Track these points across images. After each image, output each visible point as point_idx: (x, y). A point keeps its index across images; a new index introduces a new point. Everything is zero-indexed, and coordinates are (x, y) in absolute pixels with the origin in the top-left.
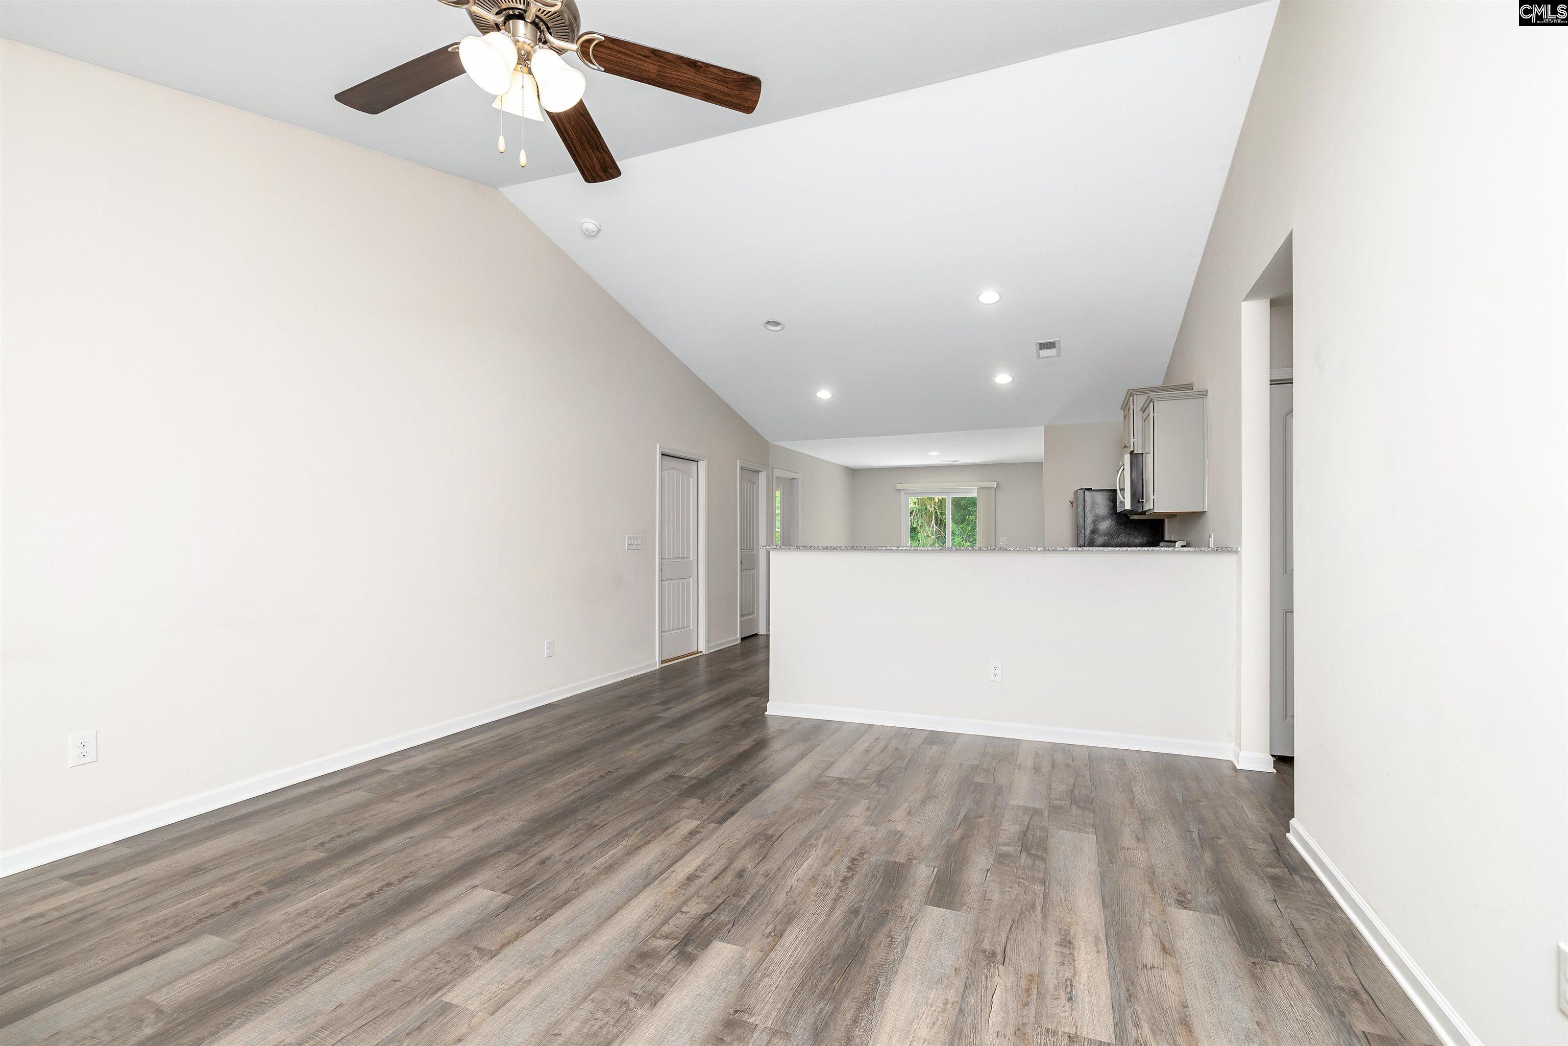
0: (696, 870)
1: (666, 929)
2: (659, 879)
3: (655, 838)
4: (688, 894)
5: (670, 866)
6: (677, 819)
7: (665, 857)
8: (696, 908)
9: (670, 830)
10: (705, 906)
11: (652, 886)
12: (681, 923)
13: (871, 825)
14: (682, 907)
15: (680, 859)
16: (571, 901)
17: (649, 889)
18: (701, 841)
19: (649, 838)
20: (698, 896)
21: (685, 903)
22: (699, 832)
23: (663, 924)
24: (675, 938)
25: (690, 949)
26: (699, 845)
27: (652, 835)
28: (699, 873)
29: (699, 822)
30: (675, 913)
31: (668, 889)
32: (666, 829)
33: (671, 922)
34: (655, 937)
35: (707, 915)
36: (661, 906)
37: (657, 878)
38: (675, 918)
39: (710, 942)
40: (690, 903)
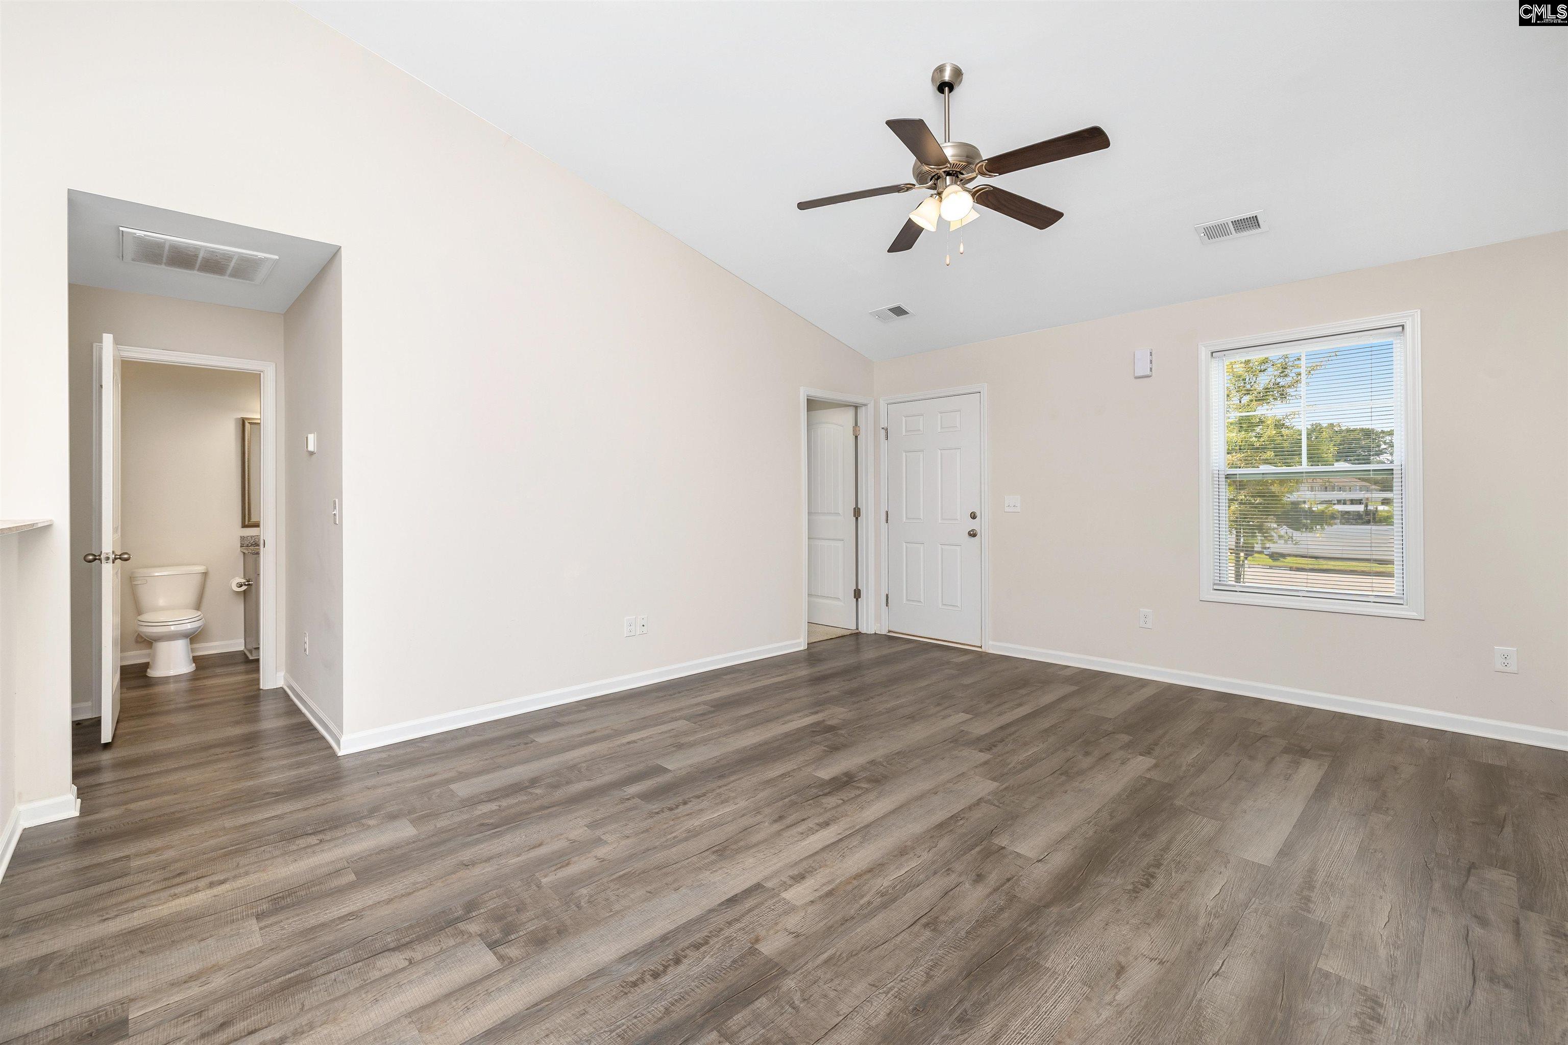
0: (817, 831)
1: (858, 792)
2: (854, 830)
3: (848, 882)
4: (834, 812)
5: (841, 840)
6: (810, 909)
7: (843, 852)
8: (831, 801)
9: (827, 889)
10: (823, 801)
11: (862, 825)
12: (846, 794)
13: (603, 840)
14: (842, 803)
15: (828, 846)
16: (935, 827)
17: (866, 823)
18: (796, 864)
19: (855, 883)
20: (825, 808)
21: (838, 806)
22: (792, 878)
23: (860, 795)
24: (854, 786)
25: (845, 779)
26: (801, 858)
27: (849, 887)
28: (817, 828)
29: (784, 895)
30: (848, 801)
31: (849, 819)
32: (830, 893)
33: (853, 795)
34: (867, 789)
35: (825, 795)
36: (858, 807)
37: (856, 831)
38: (850, 797)
39: (830, 780)
40: (835, 805)
